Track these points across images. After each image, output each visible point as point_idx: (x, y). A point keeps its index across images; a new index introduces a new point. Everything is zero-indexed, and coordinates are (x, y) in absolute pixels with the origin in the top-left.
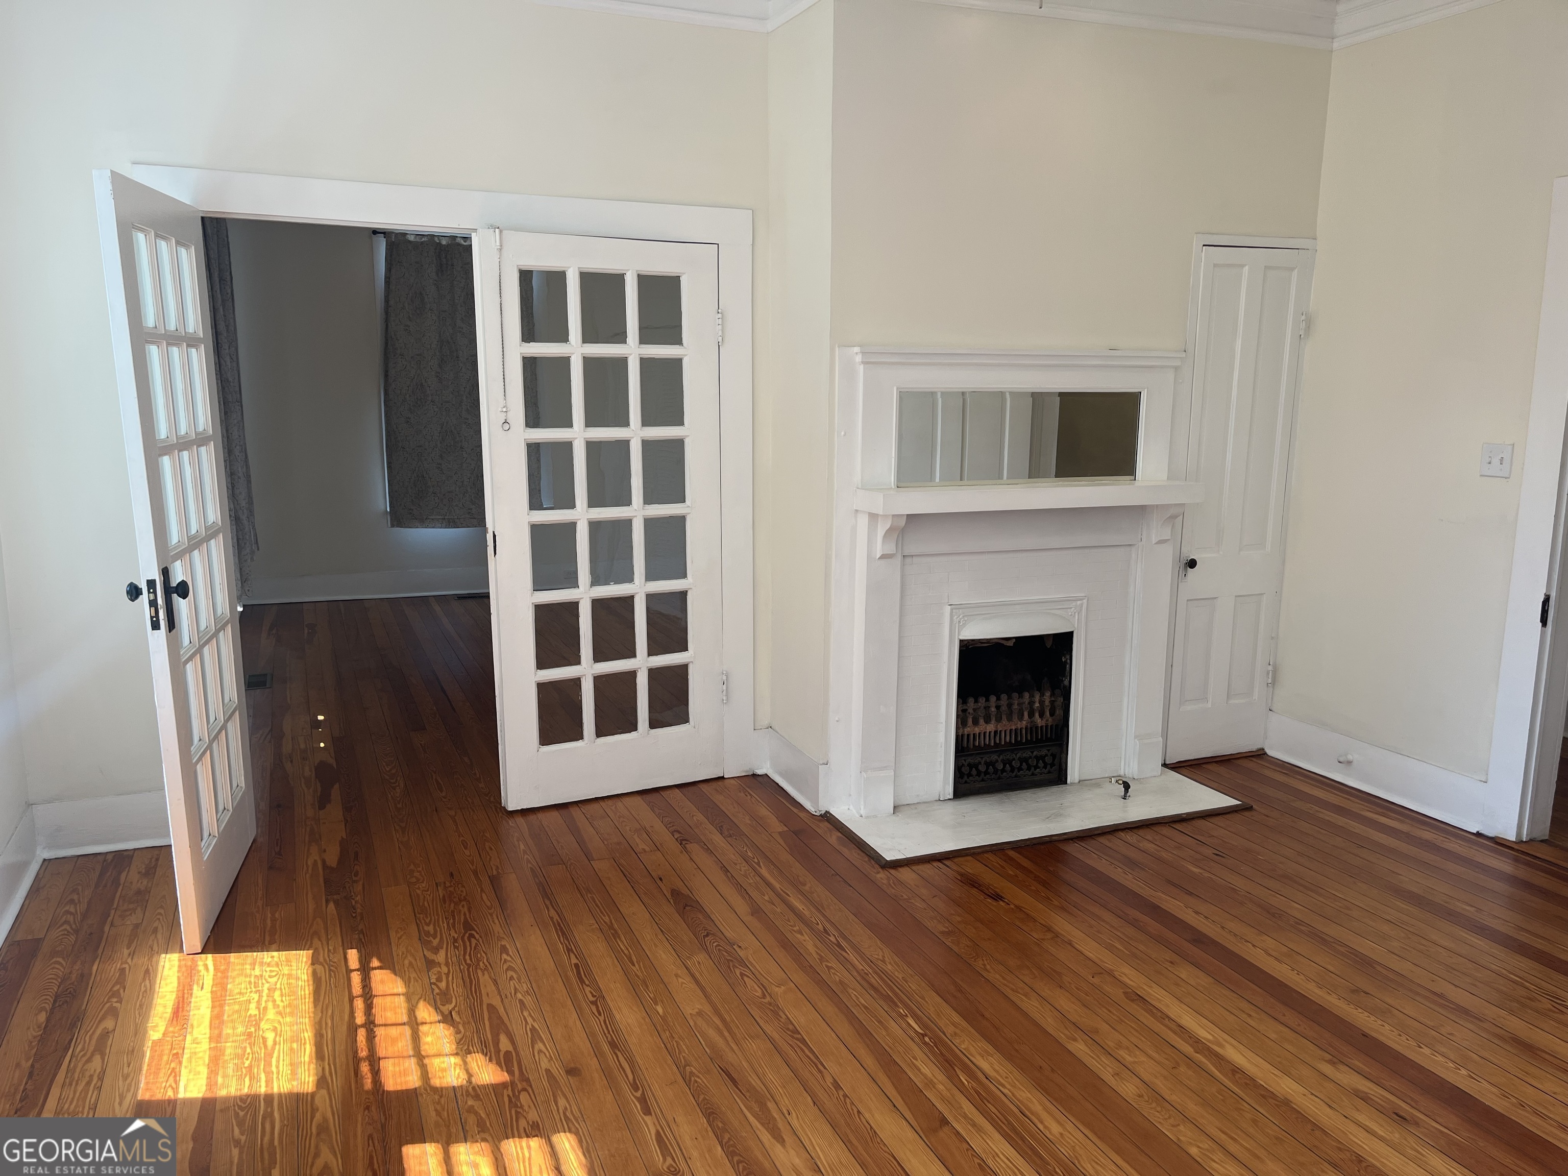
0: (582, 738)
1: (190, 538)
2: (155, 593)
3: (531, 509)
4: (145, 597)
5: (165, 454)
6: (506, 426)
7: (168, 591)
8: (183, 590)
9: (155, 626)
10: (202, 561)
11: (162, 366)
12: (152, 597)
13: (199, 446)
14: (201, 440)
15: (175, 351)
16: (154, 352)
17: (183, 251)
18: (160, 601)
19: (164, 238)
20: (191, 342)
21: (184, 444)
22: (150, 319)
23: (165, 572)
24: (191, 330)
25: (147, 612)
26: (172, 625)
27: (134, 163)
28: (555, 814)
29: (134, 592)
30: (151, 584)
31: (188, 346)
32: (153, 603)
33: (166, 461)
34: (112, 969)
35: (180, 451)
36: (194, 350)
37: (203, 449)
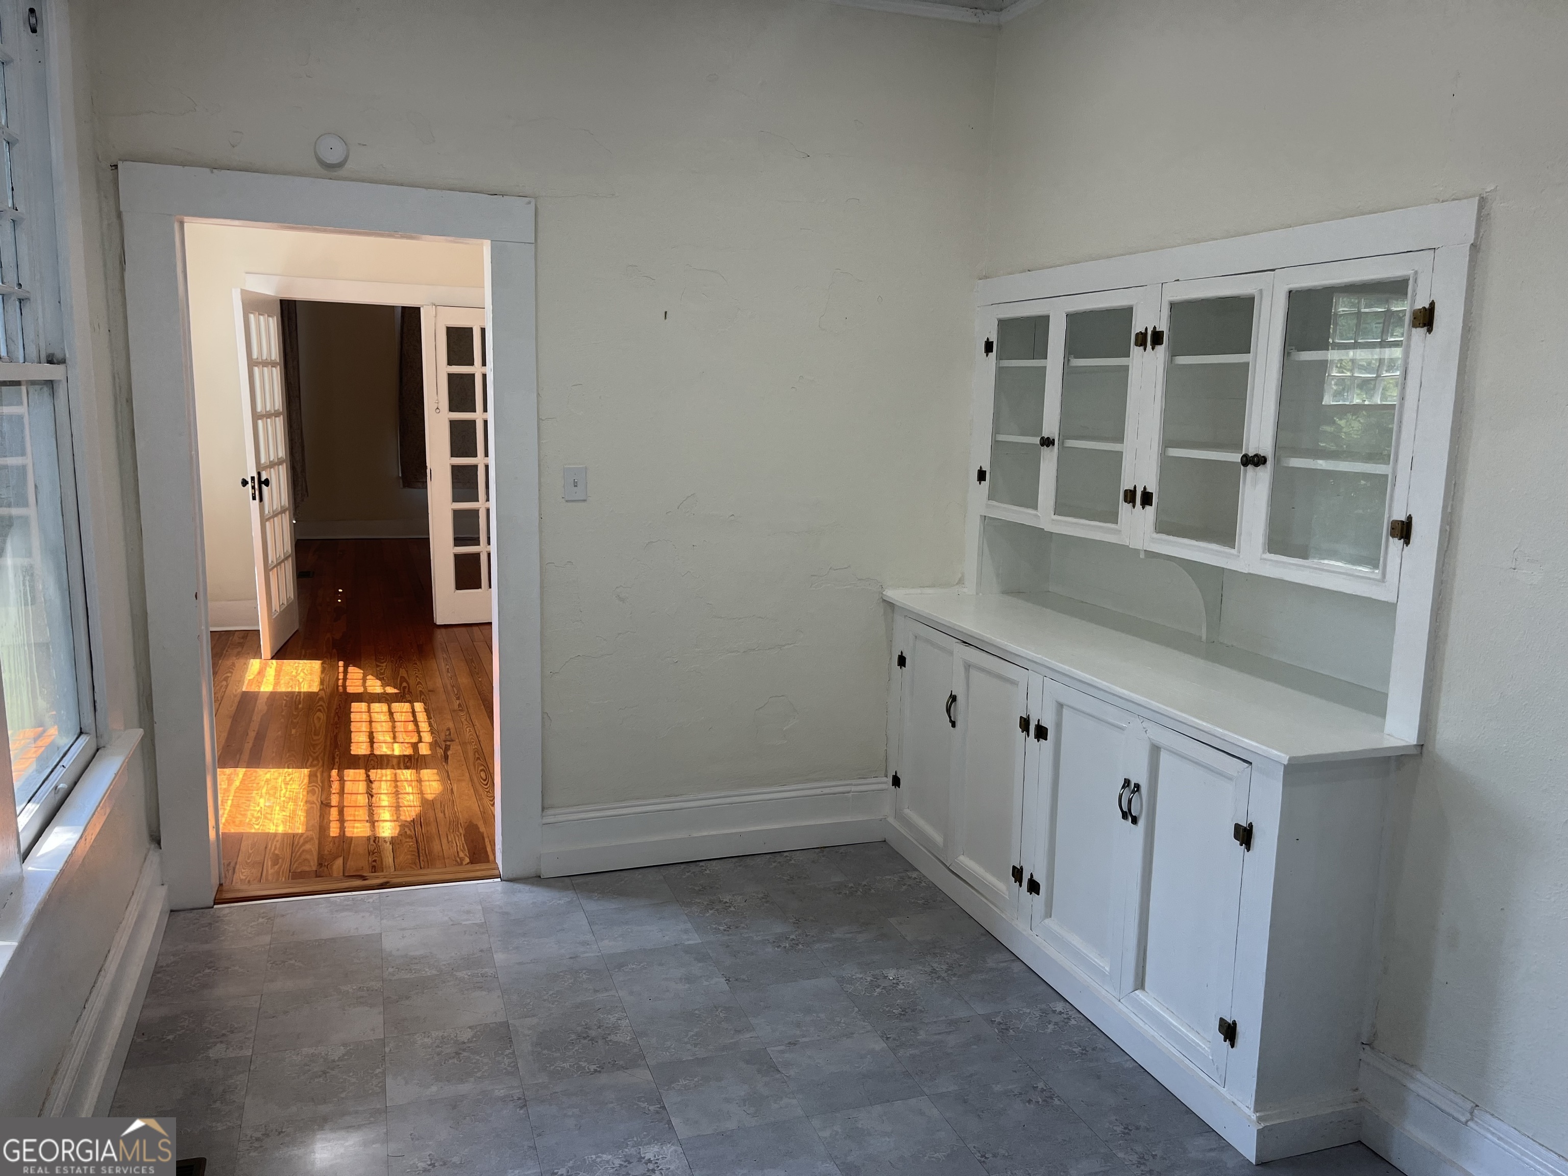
0: (481, 588)
1: (270, 462)
2: (254, 483)
3: (451, 457)
4: (250, 485)
5: (260, 419)
6: (438, 411)
7: (260, 482)
8: (267, 483)
9: (254, 498)
10: (275, 474)
11: (260, 375)
12: (253, 484)
13: (276, 417)
14: (276, 414)
15: (265, 369)
16: (256, 369)
17: (271, 319)
18: (256, 487)
19: (262, 315)
20: (274, 364)
21: (268, 415)
22: (255, 355)
23: (259, 474)
24: (273, 358)
25: (250, 491)
26: (261, 500)
27: (247, 273)
28: (463, 629)
29: (245, 483)
30: (253, 478)
31: (272, 367)
32: (253, 487)
33: (260, 422)
34: (229, 663)
35: (267, 418)
36: (274, 369)
37: (277, 419)
